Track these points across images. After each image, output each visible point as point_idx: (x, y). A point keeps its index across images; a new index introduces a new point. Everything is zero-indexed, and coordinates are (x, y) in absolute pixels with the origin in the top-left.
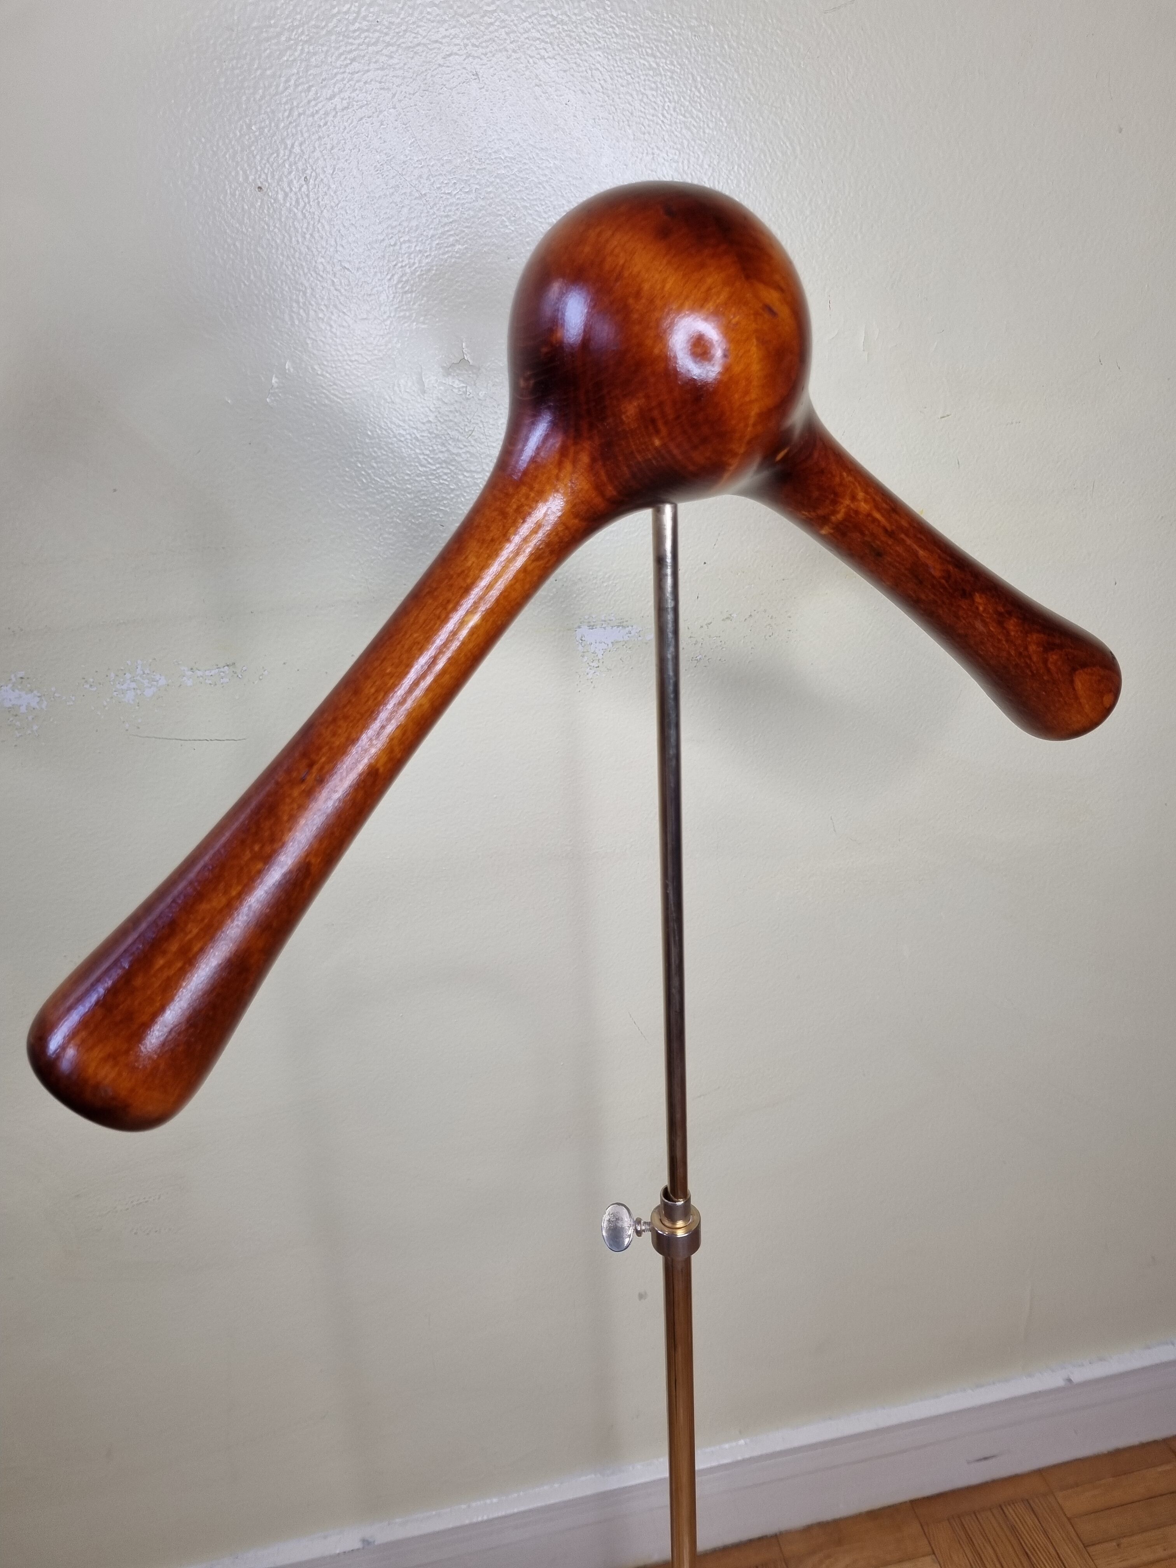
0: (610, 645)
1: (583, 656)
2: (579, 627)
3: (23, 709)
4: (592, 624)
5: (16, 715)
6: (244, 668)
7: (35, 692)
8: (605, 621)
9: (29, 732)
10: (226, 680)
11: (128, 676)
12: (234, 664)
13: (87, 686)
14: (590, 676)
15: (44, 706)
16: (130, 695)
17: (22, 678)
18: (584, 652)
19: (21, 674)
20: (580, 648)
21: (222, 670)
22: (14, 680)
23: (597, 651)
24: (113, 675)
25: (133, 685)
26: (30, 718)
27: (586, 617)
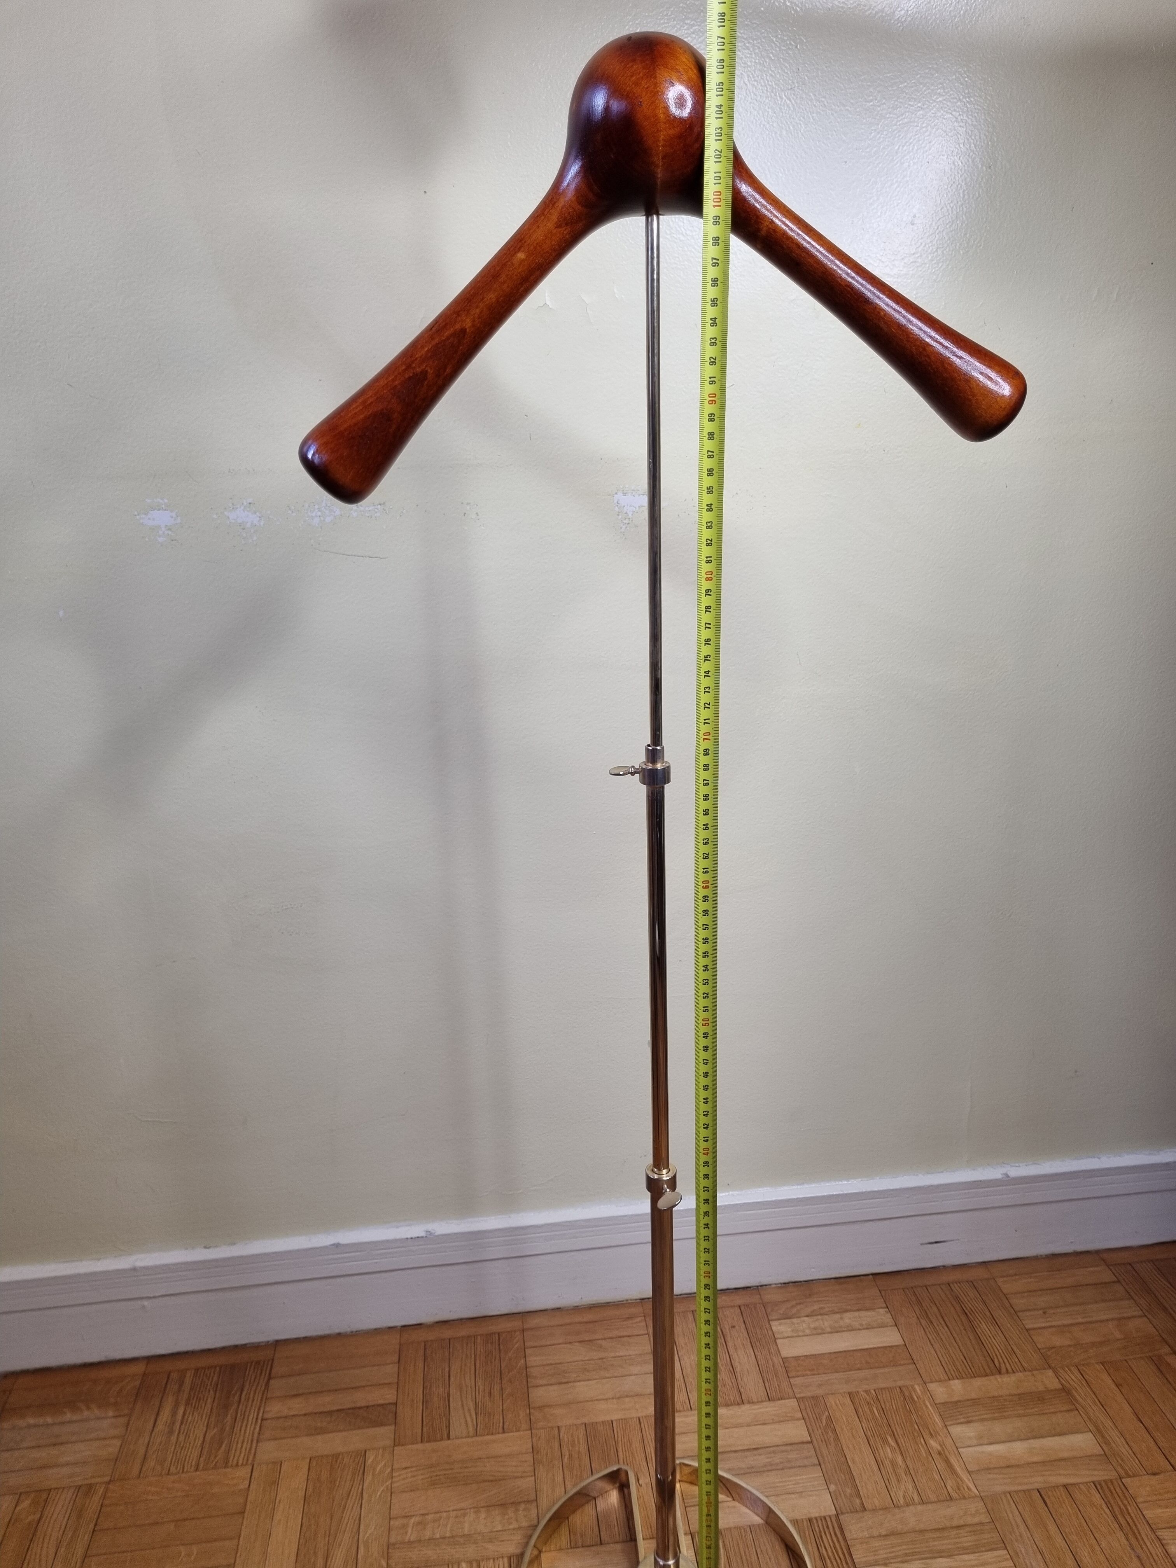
0: (638, 508)
1: (618, 515)
2: (616, 493)
3: (249, 525)
4: (625, 492)
5: (244, 529)
6: (391, 507)
7: (257, 513)
8: (634, 491)
9: (251, 541)
10: (378, 514)
11: (316, 506)
12: (384, 503)
13: (290, 512)
14: (622, 530)
15: (262, 523)
16: (317, 520)
17: (250, 503)
18: (619, 512)
19: (250, 500)
20: (617, 509)
21: (376, 507)
22: (245, 504)
23: (628, 512)
24: (307, 505)
25: (319, 514)
26: (252, 531)
27: (621, 487)
